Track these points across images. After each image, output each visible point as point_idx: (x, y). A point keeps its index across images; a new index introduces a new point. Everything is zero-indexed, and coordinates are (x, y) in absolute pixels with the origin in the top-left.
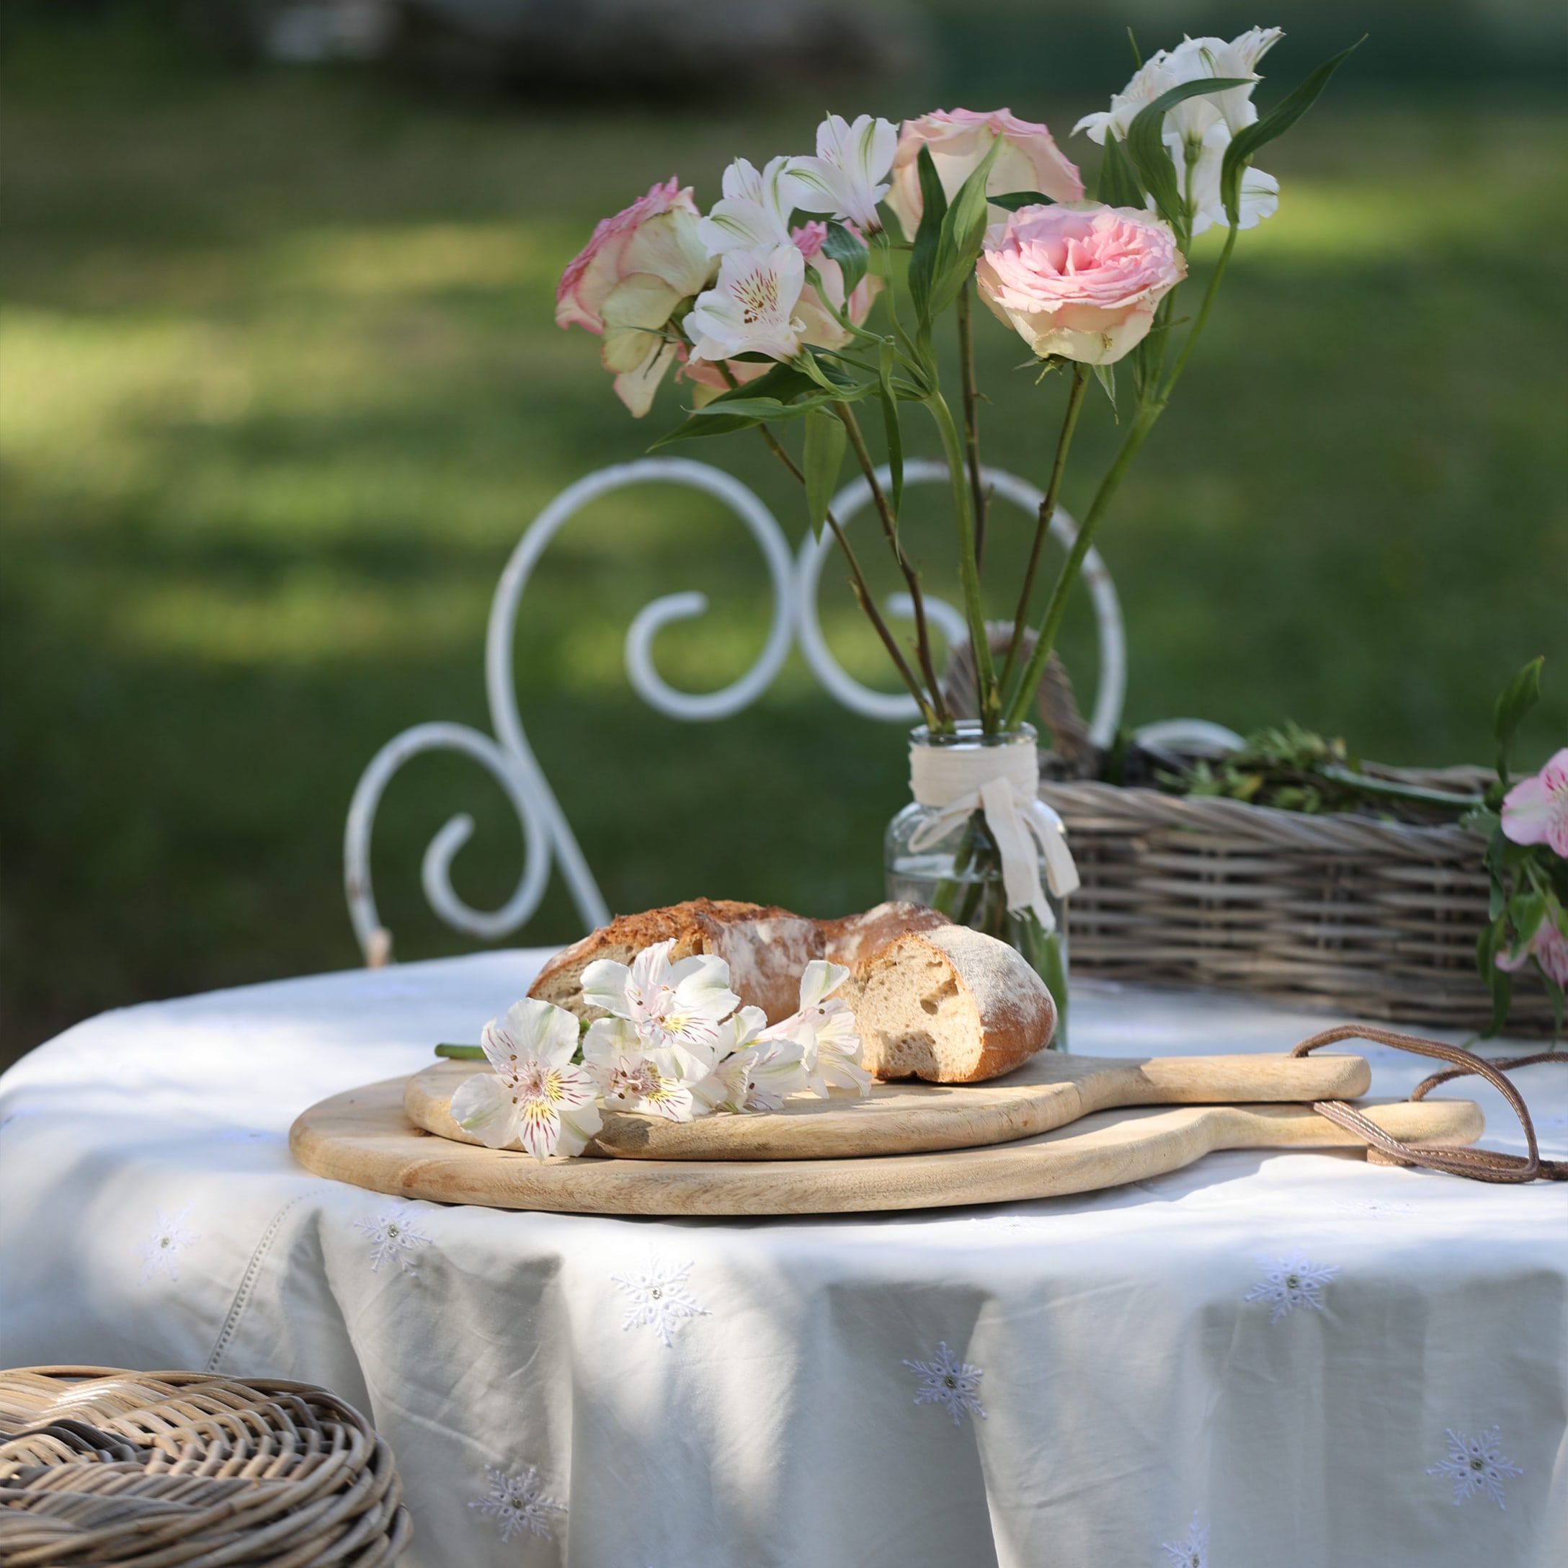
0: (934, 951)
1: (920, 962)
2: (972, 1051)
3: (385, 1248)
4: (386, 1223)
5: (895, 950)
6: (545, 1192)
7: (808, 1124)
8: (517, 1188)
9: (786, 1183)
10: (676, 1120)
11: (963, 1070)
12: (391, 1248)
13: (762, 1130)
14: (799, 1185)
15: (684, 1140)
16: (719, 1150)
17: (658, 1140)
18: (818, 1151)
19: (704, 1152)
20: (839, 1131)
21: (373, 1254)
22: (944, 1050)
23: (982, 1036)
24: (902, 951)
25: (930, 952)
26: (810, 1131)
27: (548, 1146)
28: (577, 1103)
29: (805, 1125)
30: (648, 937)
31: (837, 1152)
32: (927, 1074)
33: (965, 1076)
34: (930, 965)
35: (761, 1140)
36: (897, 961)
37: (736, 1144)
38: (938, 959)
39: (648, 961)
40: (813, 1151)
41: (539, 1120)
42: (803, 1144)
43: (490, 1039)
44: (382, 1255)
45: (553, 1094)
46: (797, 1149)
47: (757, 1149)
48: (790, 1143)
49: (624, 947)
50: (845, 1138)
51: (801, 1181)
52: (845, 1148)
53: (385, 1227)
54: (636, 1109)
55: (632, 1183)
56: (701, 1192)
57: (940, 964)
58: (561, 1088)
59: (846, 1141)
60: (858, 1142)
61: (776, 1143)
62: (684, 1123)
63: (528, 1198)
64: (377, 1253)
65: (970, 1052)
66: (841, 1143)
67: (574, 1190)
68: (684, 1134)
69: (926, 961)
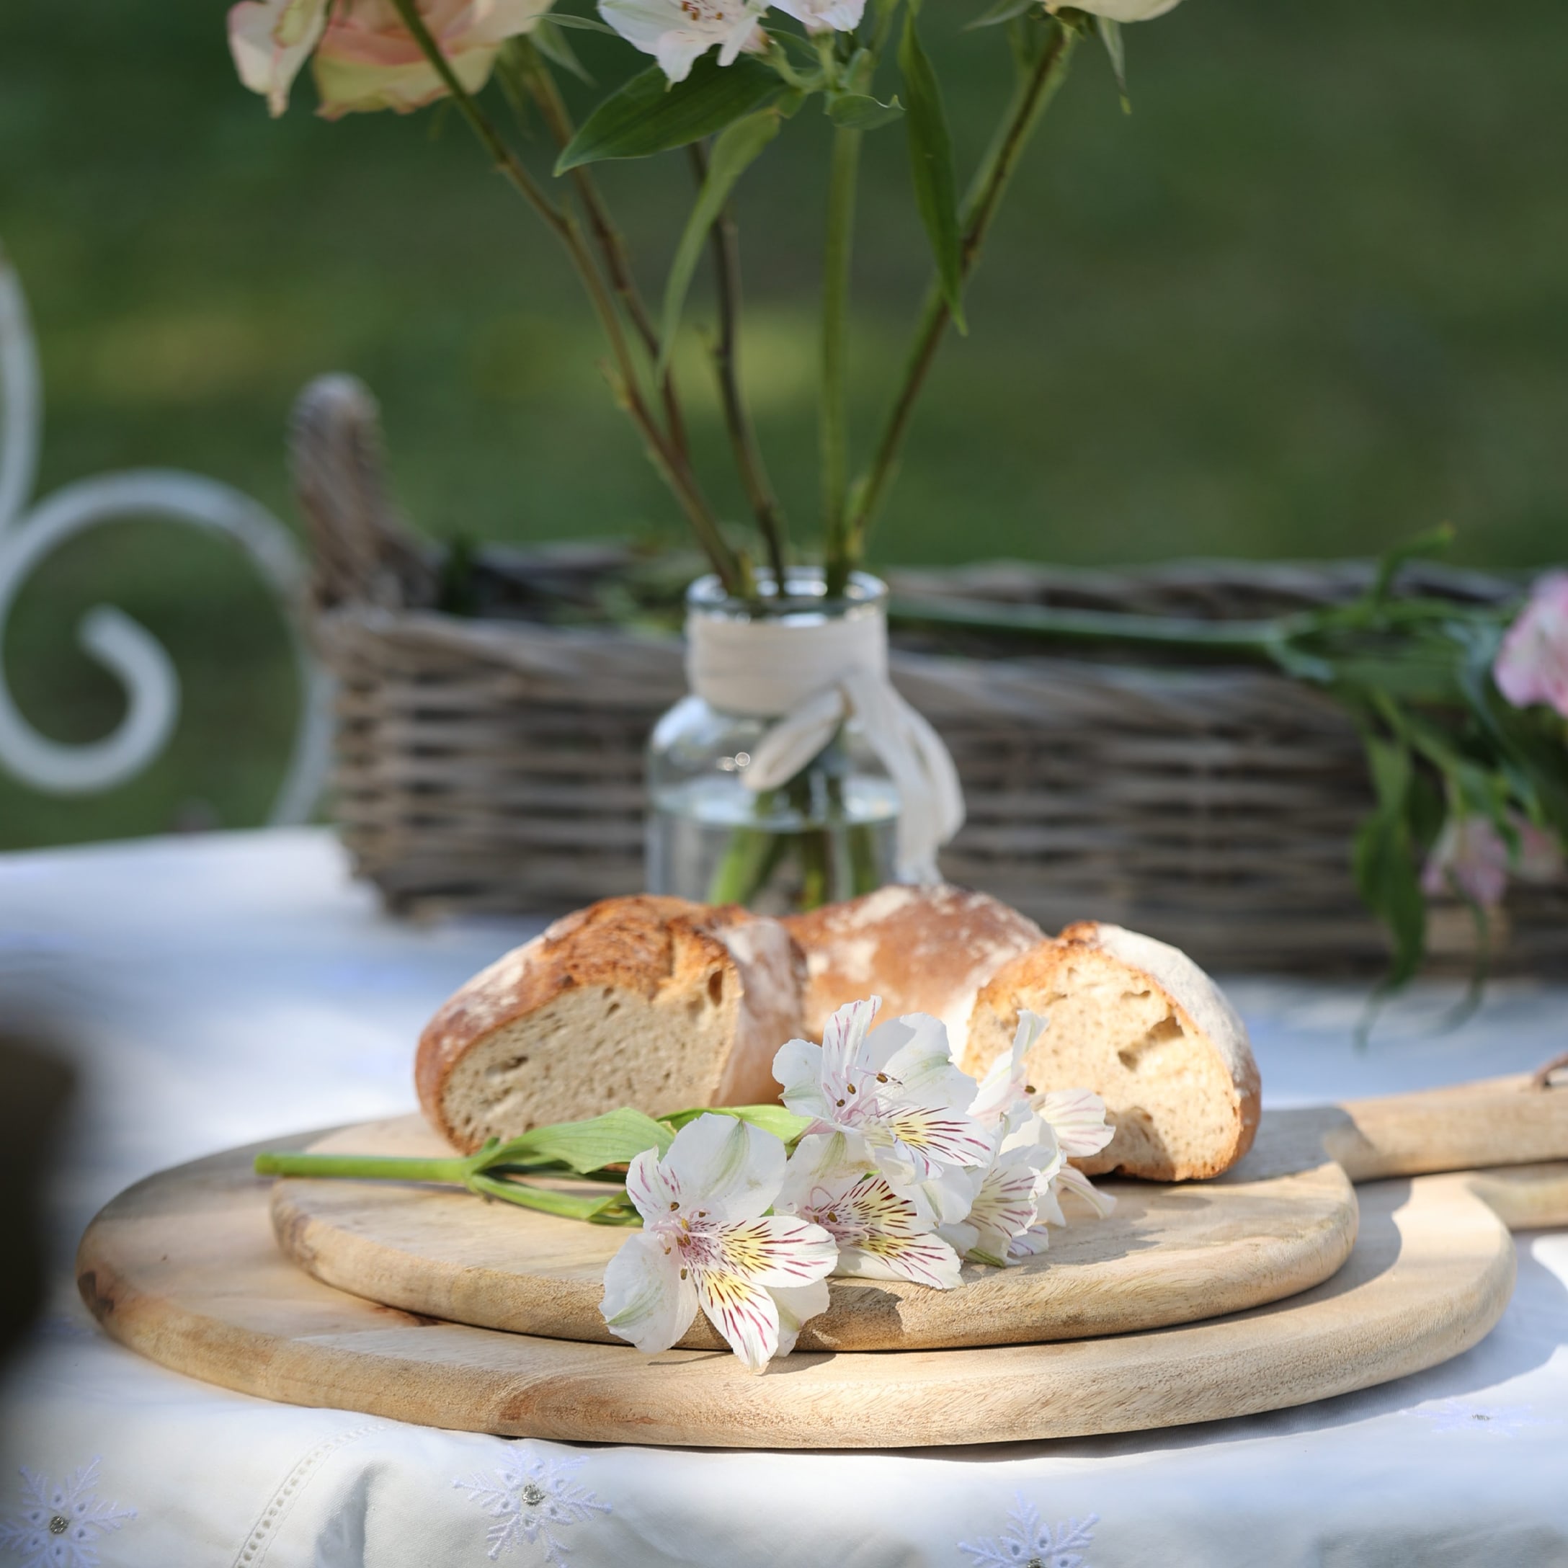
0: (1133, 974)
1: (1107, 992)
2: (1222, 1130)
3: (517, 1523)
4: (516, 1482)
5: (1063, 972)
6: (783, 1420)
7: (1133, 1278)
8: (730, 1416)
9: (1160, 1381)
10: (939, 1287)
11: (1210, 1161)
12: (527, 1522)
13: (1072, 1293)
14: (1179, 1382)
15: (956, 1317)
16: (1008, 1330)
17: (914, 1320)
18: (1148, 1320)
19: (985, 1334)
20: (1176, 1285)
21: (492, 1532)
22: (1169, 1129)
23: (1237, 1104)
24: (1074, 976)
25: (1126, 977)
26: (1139, 1290)
27: (765, 1344)
28: (804, 1276)
29: (1129, 1281)
30: (633, 972)
31: (1172, 1318)
32: (1143, 1169)
33: (1213, 1168)
34: (1127, 995)
35: (1071, 1310)
36: (1069, 992)
37: (1034, 1318)
38: (1141, 987)
39: (843, 1033)
40: (1142, 1320)
41: (736, 1304)
42: (1131, 1310)
43: (643, 1180)
44: (510, 1534)
45: (748, 1261)
46: (1121, 1318)
47: (1065, 1323)
48: (1113, 1310)
49: (600, 991)
50: (1184, 1295)
51: (1180, 1375)
52: (1184, 1312)
53: (517, 1488)
54: (859, 1272)
55: (927, 1398)
56: (1039, 1404)
57: (1146, 994)
58: (769, 1252)
59: (1187, 1300)
60: (1200, 1300)
61: (1094, 1313)
62: (952, 1290)
63: (751, 1431)
64: (502, 1529)
65: (1218, 1131)
66: (1178, 1305)
67: (834, 1414)
68: (954, 1308)
69: (1120, 989)
